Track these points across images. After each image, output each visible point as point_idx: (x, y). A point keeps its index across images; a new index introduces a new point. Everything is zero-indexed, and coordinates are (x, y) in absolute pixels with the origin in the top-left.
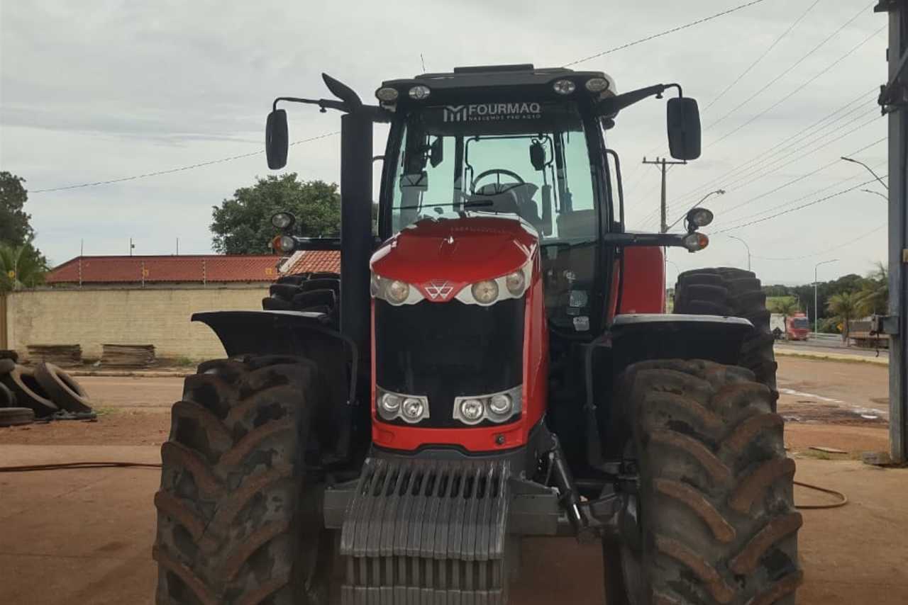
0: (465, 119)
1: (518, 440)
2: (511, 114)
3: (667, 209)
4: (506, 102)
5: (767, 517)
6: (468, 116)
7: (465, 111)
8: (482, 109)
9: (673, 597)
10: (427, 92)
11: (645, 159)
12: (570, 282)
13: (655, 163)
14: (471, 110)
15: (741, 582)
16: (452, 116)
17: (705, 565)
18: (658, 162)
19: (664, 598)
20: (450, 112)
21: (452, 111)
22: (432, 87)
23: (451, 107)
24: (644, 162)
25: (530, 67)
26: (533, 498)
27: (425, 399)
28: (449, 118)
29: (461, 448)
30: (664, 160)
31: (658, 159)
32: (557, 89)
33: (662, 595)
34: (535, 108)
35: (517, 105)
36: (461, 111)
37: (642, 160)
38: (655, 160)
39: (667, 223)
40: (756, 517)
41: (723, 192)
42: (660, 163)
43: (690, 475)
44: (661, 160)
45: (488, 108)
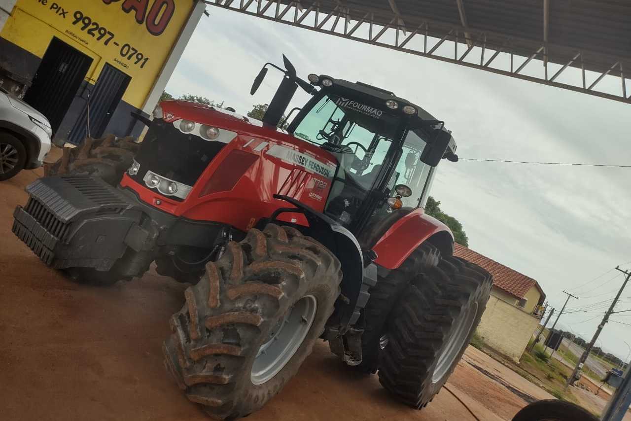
0: (345, 106)
1: (172, 210)
2: (367, 112)
3: (617, 302)
4: (368, 105)
5: (242, 309)
6: (348, 105)
7: (348, 102)
9: (177, 322)
10: (331, 84)
11: (618, 267)
12: (346, 206)
13: (624, 272)
14: (351, 103)
15: (208, 334)
16: (341, 102)
17: (195, 312)
18: (626, 273)
19: (173, 320)
20: (341, 100)
21: (342, 101)
22: (334, 82)
23: (343, 99)
24: (617, 268)
26: (140, 229)
28: (339, 103)
29: (138, 195)
31: (627, 271)
32: (388, 104)
33: (174, 318)
34: (380, 113)
35: (372, 109)
36: (346, 101)
37: (616, 267)
38: (625, 271)
40: (237, 306)
42: (628, 274)
43: (226, 268)
44: (628, 272)
45: (358, 105)
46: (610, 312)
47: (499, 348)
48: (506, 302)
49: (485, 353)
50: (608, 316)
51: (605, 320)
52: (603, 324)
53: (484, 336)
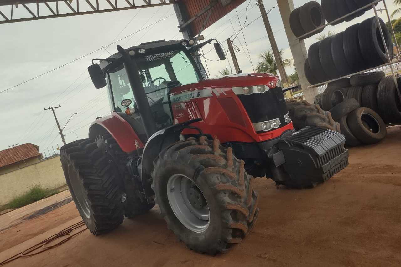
0: (154, 60)
2: (167, 56)
6: (155, 59)
7: (153, 57)
8: (158, 56)
10: (144, 51)
11: (44, 108)
14: (155, 56)
18: (50, 109)
21: (149, 58)
22: (146, 49)
24: (45, 110)
25: (164, 41)
27: (278, 119)
28: (149, 60)
30: (52, 107)
31: (49, 107)
35: (168, 53)
36: (151, 57)
39: (61, 128)
41: (76, 113)
44: (51, 108)
45: (159, 55)
46: (61, 131)
47: (59, 185)
48: (24, 167)
49: (62, 192)
50: (62, 133)
51: (62, 136)
52: (63, 139)
53: (47, 188)
